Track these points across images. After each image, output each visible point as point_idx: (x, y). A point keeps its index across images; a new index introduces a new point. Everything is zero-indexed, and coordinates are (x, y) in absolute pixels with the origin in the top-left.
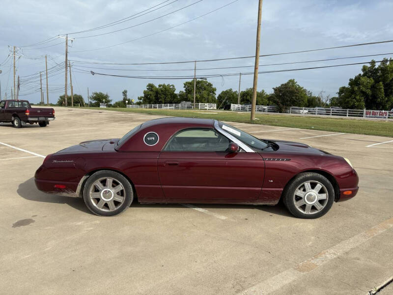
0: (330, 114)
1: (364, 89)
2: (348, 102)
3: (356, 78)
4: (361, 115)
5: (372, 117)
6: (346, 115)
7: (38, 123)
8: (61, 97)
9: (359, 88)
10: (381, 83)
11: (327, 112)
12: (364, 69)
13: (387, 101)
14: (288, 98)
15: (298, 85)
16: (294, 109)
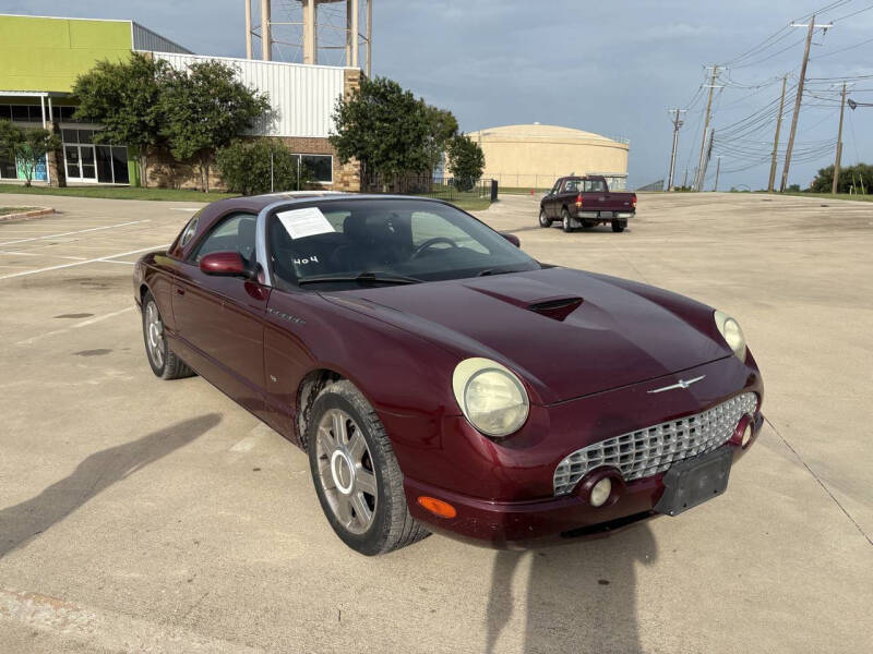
7: (609, 225)
8: (822, 172)
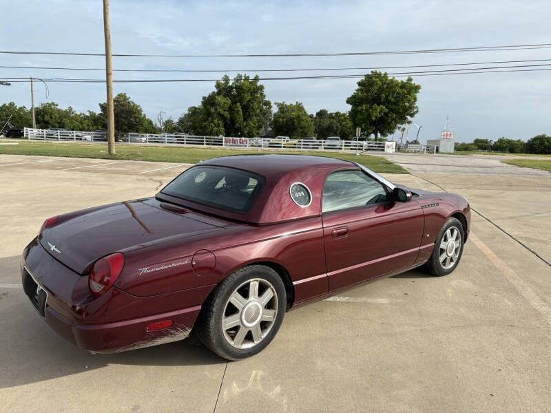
0: (183, 143)
1: (221, 111)
2: (205, 127)
3: (209, 96)
4: (219, 143)
5: (231, 146)
6: (203, 144)
9: (216, 110)
10: (238, 104)
11: (178, 140)
12: (218, 86)
13: (245, 126)
14: (124, 120)
15: (133, 102)
16: (134, 136)
